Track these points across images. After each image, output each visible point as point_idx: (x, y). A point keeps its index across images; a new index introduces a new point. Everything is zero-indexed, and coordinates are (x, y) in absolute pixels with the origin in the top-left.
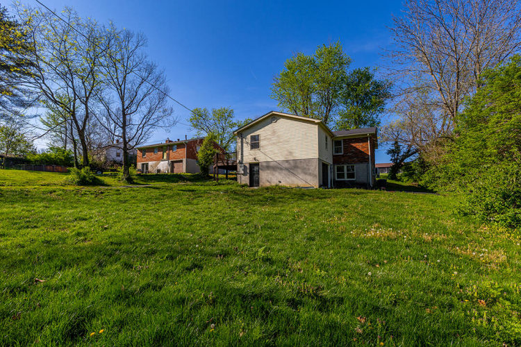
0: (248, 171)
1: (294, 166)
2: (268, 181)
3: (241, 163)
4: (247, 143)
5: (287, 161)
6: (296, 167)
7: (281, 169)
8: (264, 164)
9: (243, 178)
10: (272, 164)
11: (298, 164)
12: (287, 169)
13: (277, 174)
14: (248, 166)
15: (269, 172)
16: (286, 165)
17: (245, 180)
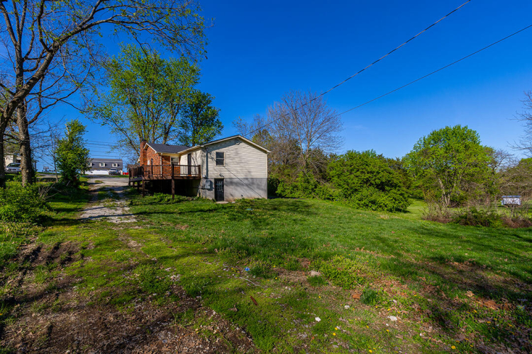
0: (213, 186)
1: (251, 183)
2: (232, 195)
3: (206, 178)
4: (212, 158)
5: (247, 179)
6: (253, 183)
7: (242, 185)
8: (228, 180)
9: (208, 192)
10: (235, 180)
11: (255, 181)
12: (247, 185)
13: (239, 189)
14: (213, 181)
15: (233, 187)
16: (246, 182)
17: (210, 195)
